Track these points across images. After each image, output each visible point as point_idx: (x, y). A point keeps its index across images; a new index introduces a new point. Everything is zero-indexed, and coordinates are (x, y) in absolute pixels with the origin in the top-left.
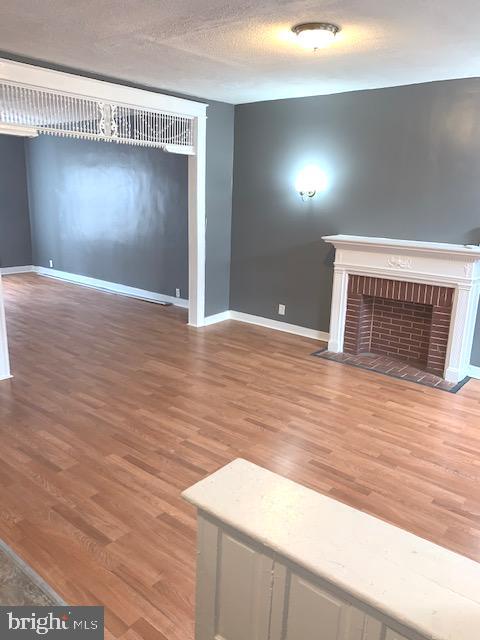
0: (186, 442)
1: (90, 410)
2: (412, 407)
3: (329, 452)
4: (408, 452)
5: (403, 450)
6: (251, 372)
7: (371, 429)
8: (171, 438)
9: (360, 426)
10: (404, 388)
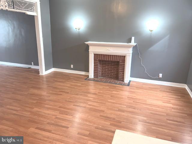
0: (56, 117)
1: (15, 112)
2: (120, 92)
3: (104, 111)
4: (125, 106)
5: (124, 106)
6: (69, 88)
7: (112, 101)
8: (50, 117)
9: (109, 101)
10: (115, 87)
